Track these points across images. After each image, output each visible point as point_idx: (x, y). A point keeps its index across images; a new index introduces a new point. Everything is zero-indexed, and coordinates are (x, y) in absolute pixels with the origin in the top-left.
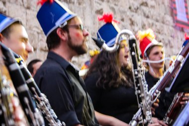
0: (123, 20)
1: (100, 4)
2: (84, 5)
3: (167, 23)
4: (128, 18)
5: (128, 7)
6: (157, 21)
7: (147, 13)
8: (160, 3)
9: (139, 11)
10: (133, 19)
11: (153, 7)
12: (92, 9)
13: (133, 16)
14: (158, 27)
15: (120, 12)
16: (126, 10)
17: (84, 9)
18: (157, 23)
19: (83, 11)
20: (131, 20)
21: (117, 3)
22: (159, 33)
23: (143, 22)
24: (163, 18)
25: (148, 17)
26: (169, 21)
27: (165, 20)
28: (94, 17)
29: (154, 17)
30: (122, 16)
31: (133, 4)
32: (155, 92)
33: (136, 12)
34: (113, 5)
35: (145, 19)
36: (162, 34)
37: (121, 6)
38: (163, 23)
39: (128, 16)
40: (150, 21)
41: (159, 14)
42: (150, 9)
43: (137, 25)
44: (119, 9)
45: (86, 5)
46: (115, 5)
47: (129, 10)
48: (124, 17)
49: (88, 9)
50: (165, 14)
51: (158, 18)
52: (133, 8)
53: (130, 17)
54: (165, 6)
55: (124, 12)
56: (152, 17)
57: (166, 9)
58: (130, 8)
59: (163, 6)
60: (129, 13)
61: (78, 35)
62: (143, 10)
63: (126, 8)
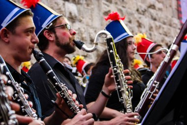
0: (130, 22)
1: (108, 6)
2: (92, 6)
3: (175, 25)
4: (136, 20)
5: (136, 9)
6: (164, 23)
7: (155, 15)
8: (168, 6)
9: (147, 14)
10: (140, 21)
11: (160, 9)
12: (100, 10)
13: (140, 18)
14: (165, 30)
15: (127, 13)
16: (134, 12)
17: (92, 10)
18: (164, 26)
19: (91, 12)
20: (138, 22)
21: (124, 5)
22: (166, 35)
23: (150, 24)
24: (171, 21)
25: (155, 19)
26: (176, 24)
27: (172, 23)
28: (102, 19)
29: (162, 20)
30: (129, 18)
31: (141, 7)
32: (153, 83)
33: (143, 14)
34: (120, 7)
35: (152, 22)
36: (170, 36)
37: (129, 8)
38: (170, 25)
39: (136, 18)
40: (158, 23)
41: (167, 17)
42: (158, 12)
43: (144, 27)
44: (127, 11)
45: (94, 6)
46: (123, 7)
47: (137, 12)
48: (132, 18)
49: (96, 10)
50: (172, 17)
51: (166, 21)
52: (140, 10)
53: (138, 19)
54: (172, 9)
55: (132, 14)
56: (159, 20)
57: (173, 12)
58: (138, 10)
59: (170, 9)
60: (136, 15)
61: (64, 34)
62: (151, 13)
63: (134, 10)
